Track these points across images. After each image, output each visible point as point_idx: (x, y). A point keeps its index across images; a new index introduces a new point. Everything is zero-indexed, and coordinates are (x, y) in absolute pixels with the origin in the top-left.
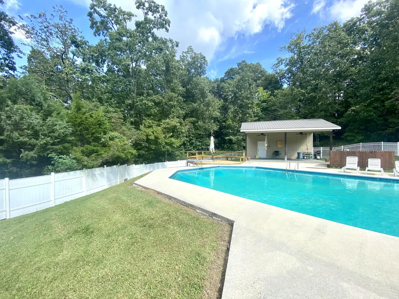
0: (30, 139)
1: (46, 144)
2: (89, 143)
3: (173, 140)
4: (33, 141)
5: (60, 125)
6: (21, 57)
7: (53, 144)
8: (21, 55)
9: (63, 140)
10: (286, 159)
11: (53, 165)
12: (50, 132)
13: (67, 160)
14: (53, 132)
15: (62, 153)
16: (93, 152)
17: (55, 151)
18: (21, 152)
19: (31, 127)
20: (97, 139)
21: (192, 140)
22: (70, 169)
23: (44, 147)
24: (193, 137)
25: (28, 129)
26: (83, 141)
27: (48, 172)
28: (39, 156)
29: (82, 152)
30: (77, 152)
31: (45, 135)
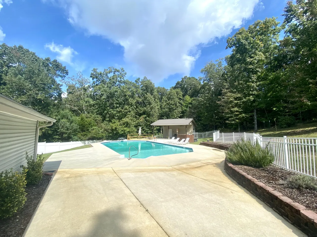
0: (66, 131)
1: (70, 132)
2: (85, 131)
3: (125, 129)
4: (67, 131)
5: (75, 126)
6: (64, 95)
7: (72, 132)
8: (64, 94)
9: (75, 131)
10: (169, 138)
11: (72, 139)
12: (72, 128)
13: (76, 138)
14: (73, 128)
15: (75, 135)
16: (85, 135)
17: (73, 134)
18: (63, 135)
19: (66, 127)
20: (88, 130)
21: (144, 127)
22: (77, 140)
23: (70, 133)
24: (144, 126)
25: (65, 128)
26: (83, 131)
27: (70, 141)
28: (68, 136)
29: (82, 135)
30: (79, 135)
31: (70, 130)
